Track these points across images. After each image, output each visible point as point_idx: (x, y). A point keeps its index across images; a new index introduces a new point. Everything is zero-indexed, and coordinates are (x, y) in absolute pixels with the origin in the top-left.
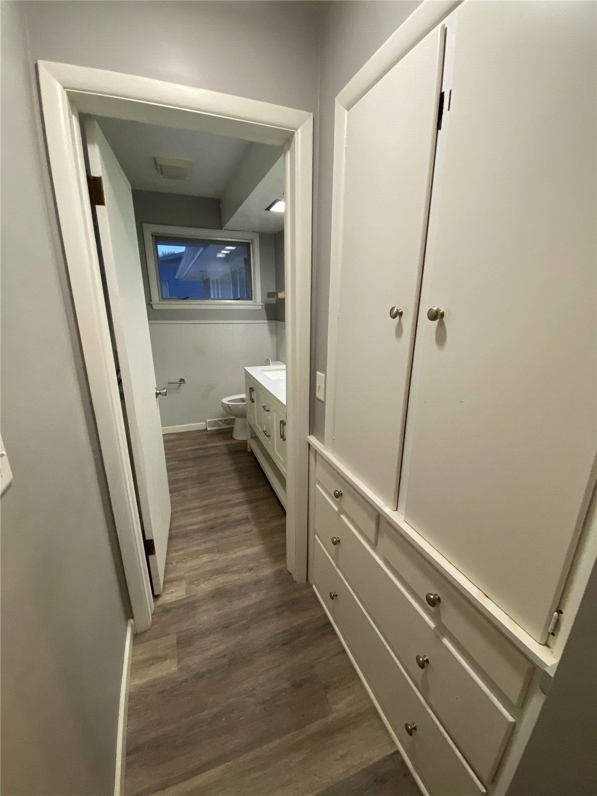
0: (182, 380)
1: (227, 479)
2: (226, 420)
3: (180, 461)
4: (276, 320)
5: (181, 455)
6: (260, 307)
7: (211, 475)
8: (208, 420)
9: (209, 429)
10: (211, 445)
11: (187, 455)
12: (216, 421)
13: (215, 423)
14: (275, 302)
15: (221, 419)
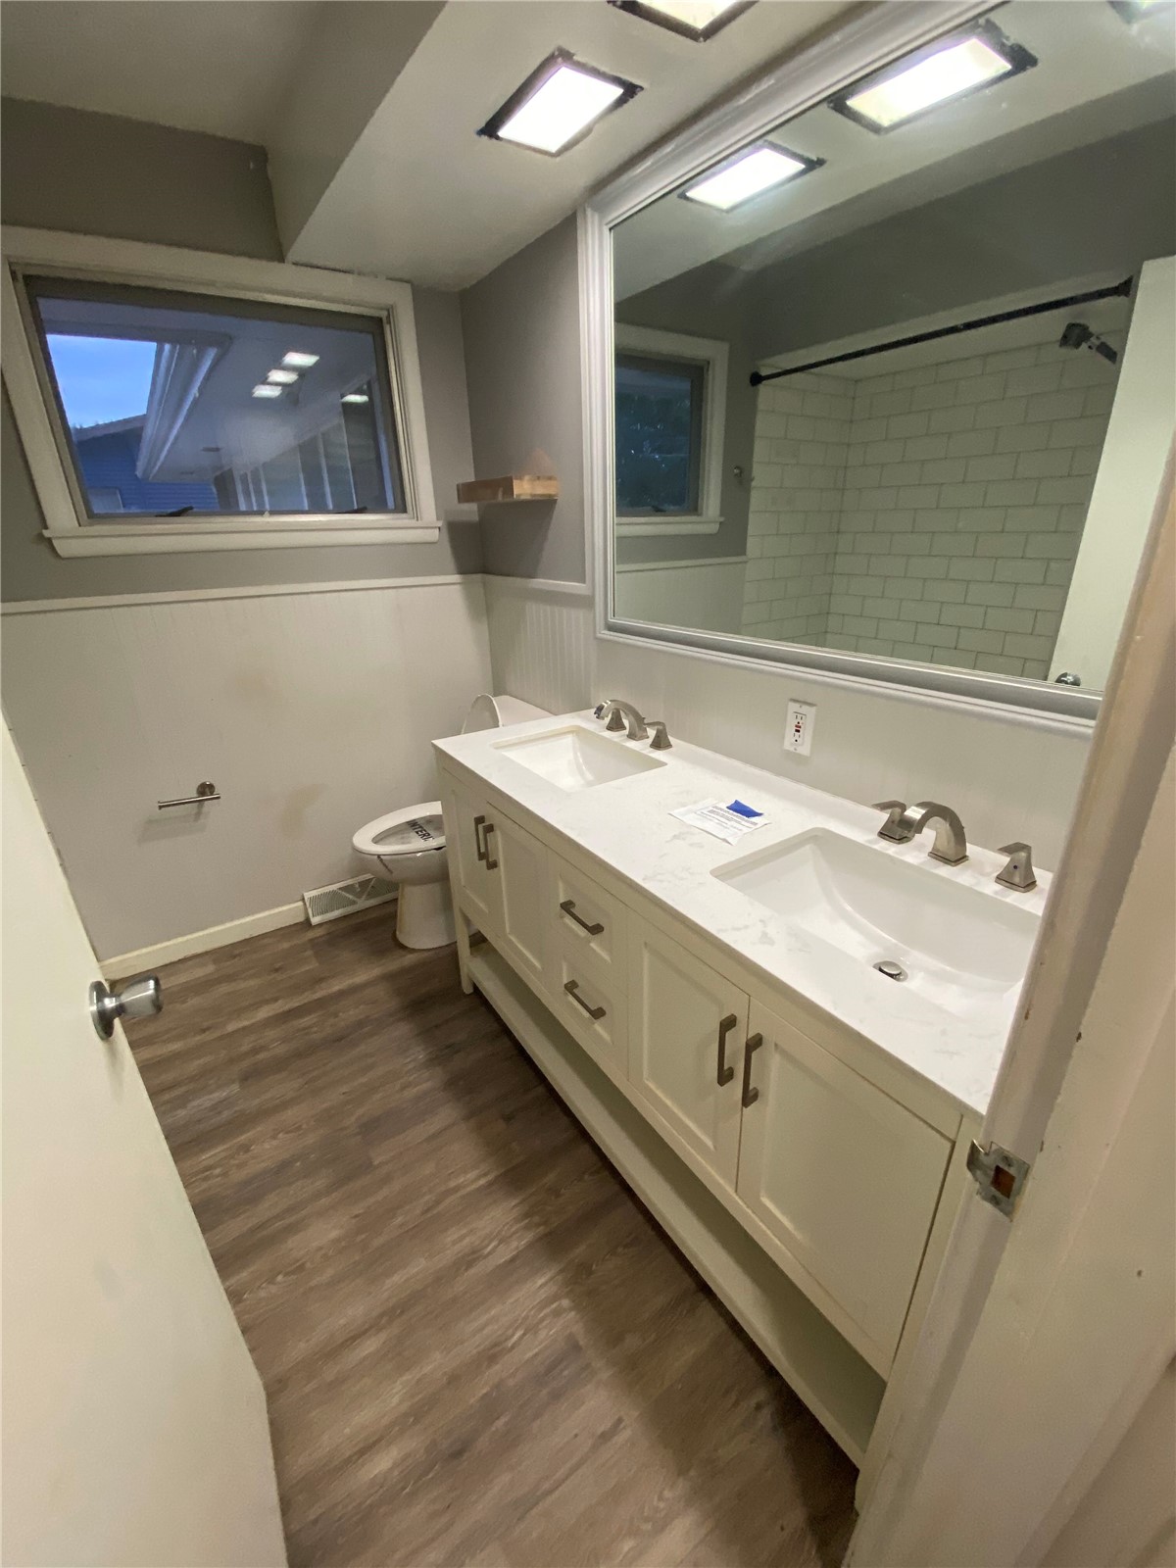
0: (206, 789)
1: (434, 1137)
2: (364, 884)
3: (245, 1078)
4: (485, 571)
5: (245, 1048)
6: (433, 535)
7: (373, 1129)
8: (307, 895)
9: (315, 920)
10: (336, 986)
11: (262, 1048)
12: (334, 893)
13: (333, 899)
14: (476, 518)
15: (350, 882)
